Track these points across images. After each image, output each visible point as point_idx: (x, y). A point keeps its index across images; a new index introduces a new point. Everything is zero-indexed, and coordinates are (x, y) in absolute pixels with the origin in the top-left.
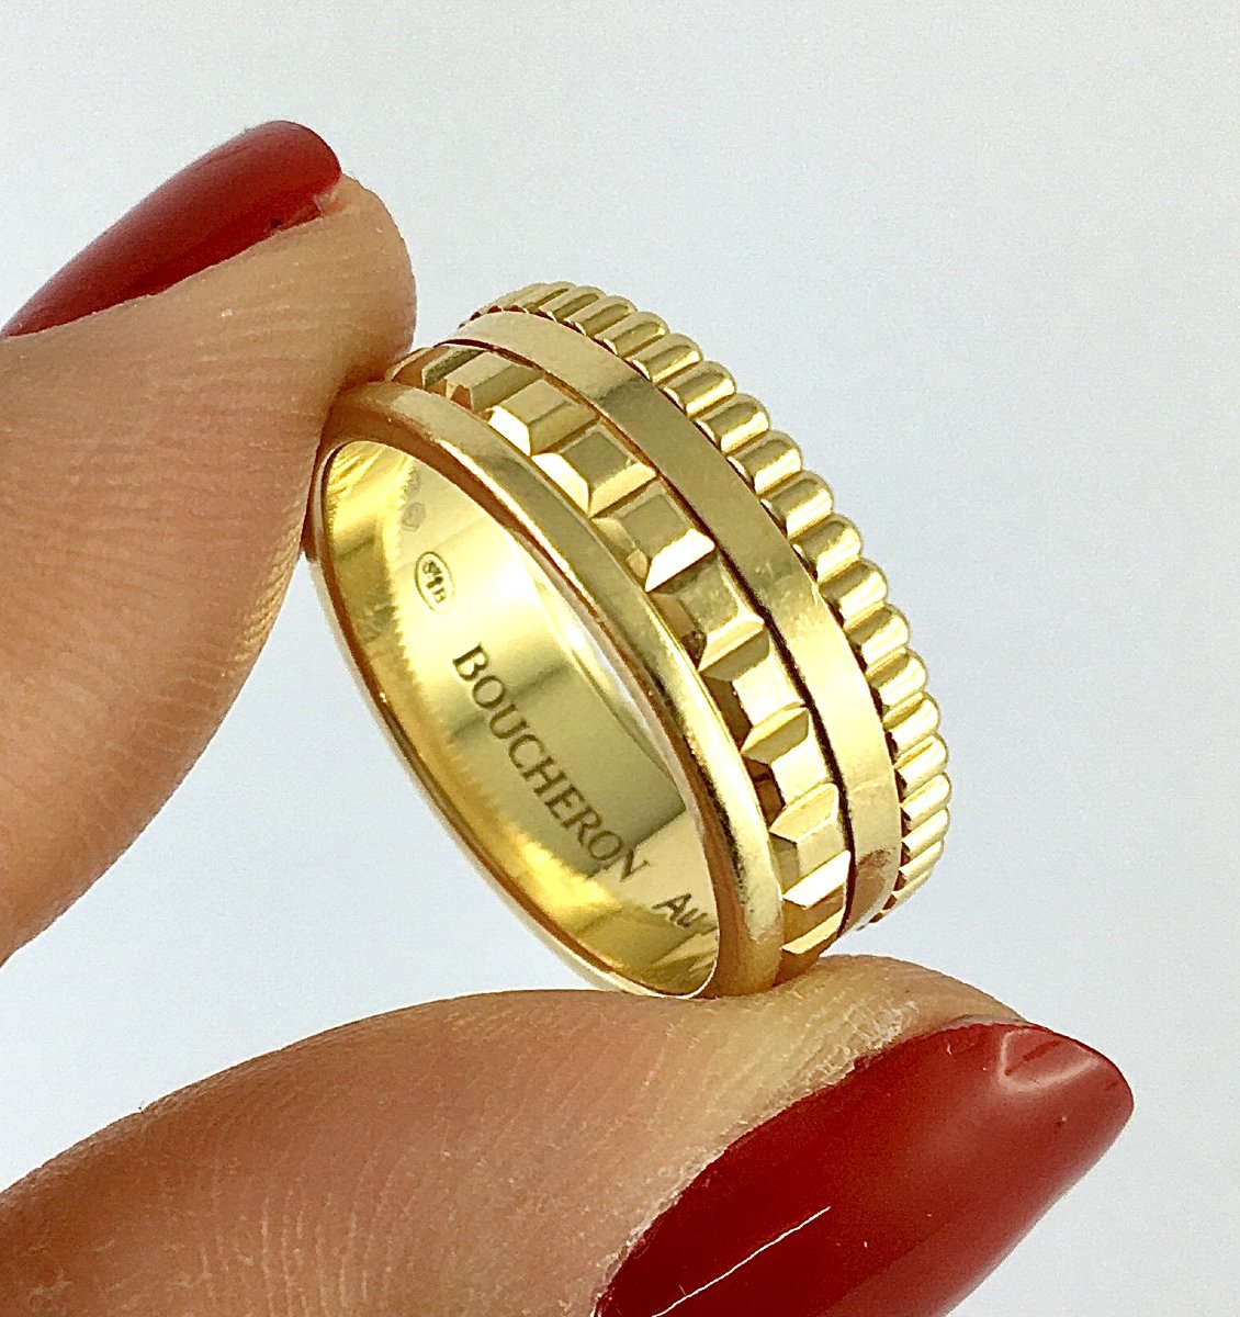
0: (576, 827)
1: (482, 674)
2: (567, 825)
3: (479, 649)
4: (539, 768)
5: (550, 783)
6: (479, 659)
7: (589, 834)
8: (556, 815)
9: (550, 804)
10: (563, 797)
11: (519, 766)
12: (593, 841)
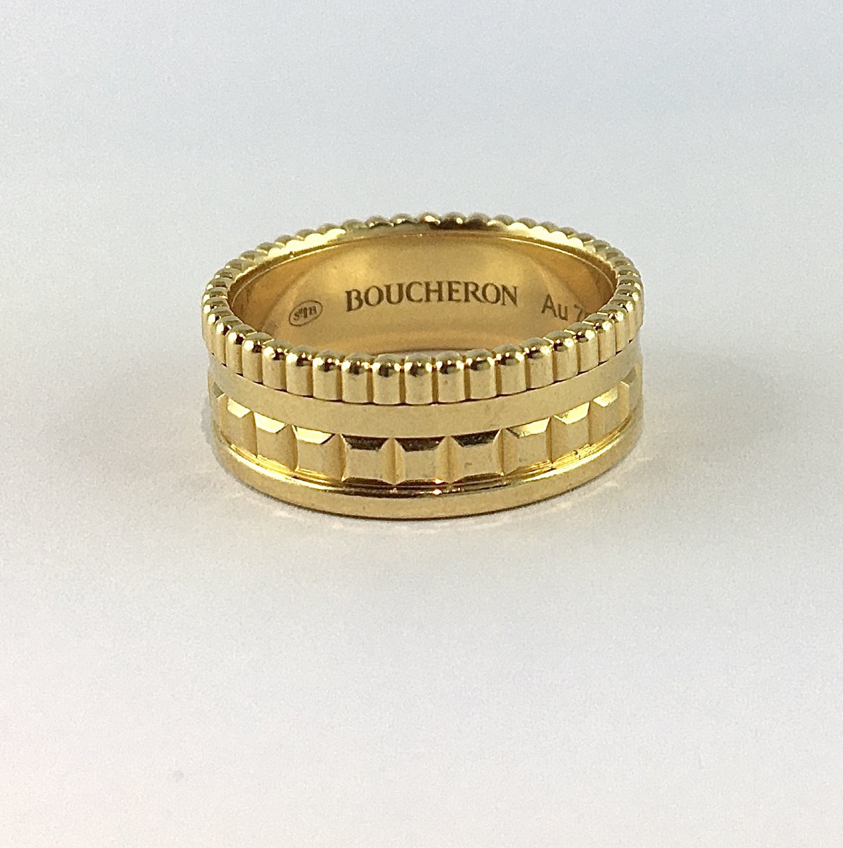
0: (471, 297)
1: (362, 297)
2: (467, 300)
3: (349, 293)
4: (428, 291)
5: (440, 291)
6: (354, 294)
7: (479, 294)
8: (458, 301)
9: (450, 299)
10: (451, 291)
11: (421, 300)
12: (484, 295)
